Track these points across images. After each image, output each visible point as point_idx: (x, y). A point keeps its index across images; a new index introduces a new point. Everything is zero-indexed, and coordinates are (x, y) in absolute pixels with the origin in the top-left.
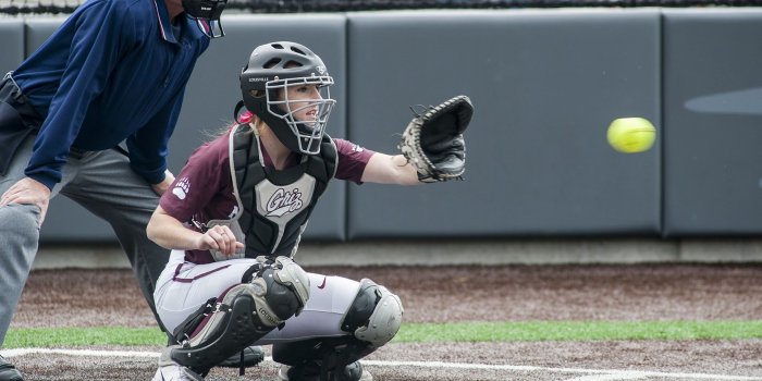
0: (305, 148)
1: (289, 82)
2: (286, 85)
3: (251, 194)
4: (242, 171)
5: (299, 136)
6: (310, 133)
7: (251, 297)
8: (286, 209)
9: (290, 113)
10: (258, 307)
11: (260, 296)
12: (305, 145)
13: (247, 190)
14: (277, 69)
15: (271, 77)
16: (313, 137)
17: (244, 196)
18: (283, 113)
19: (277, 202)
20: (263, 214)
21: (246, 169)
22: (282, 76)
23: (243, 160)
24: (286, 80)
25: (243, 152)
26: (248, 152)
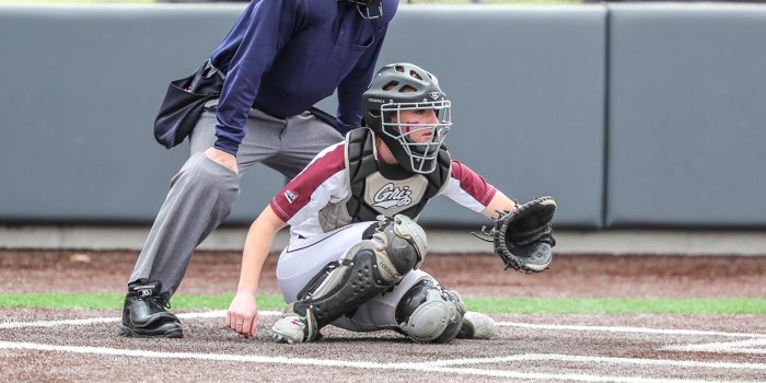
0: (417, 167)
1: (402, 106)
2: (398, 109)
3: (361, 184)
4: (356, 163)
5: (412, 156)
6: (422, 153)
7: (372, 251)
8: (395, 202)
9: (402, 135)
10: (379, 261)
11: (381, 251)
12: (417, 164)
13: (359, 181)
14: (394, 93)
15: (387, 99)
16: (424, 158)
17: (356, 186)
18: (397, 134)
19: (386, 195)
20: (370, 204)
21: (361, 161)
22: (396, 100)
23: (356, 152)
24: (400, 104)
25: (358, 145)
26: (362, 146)
